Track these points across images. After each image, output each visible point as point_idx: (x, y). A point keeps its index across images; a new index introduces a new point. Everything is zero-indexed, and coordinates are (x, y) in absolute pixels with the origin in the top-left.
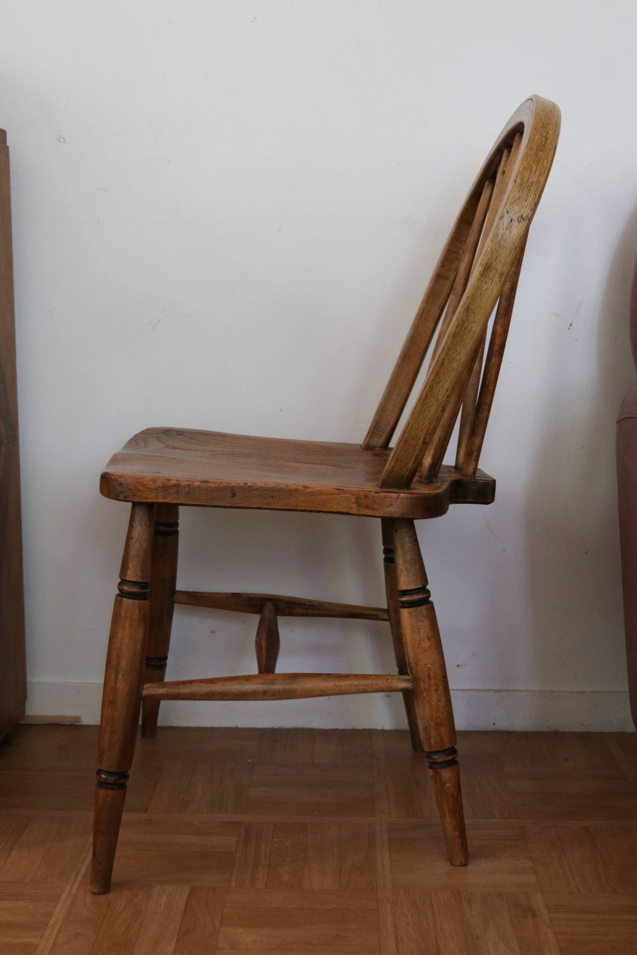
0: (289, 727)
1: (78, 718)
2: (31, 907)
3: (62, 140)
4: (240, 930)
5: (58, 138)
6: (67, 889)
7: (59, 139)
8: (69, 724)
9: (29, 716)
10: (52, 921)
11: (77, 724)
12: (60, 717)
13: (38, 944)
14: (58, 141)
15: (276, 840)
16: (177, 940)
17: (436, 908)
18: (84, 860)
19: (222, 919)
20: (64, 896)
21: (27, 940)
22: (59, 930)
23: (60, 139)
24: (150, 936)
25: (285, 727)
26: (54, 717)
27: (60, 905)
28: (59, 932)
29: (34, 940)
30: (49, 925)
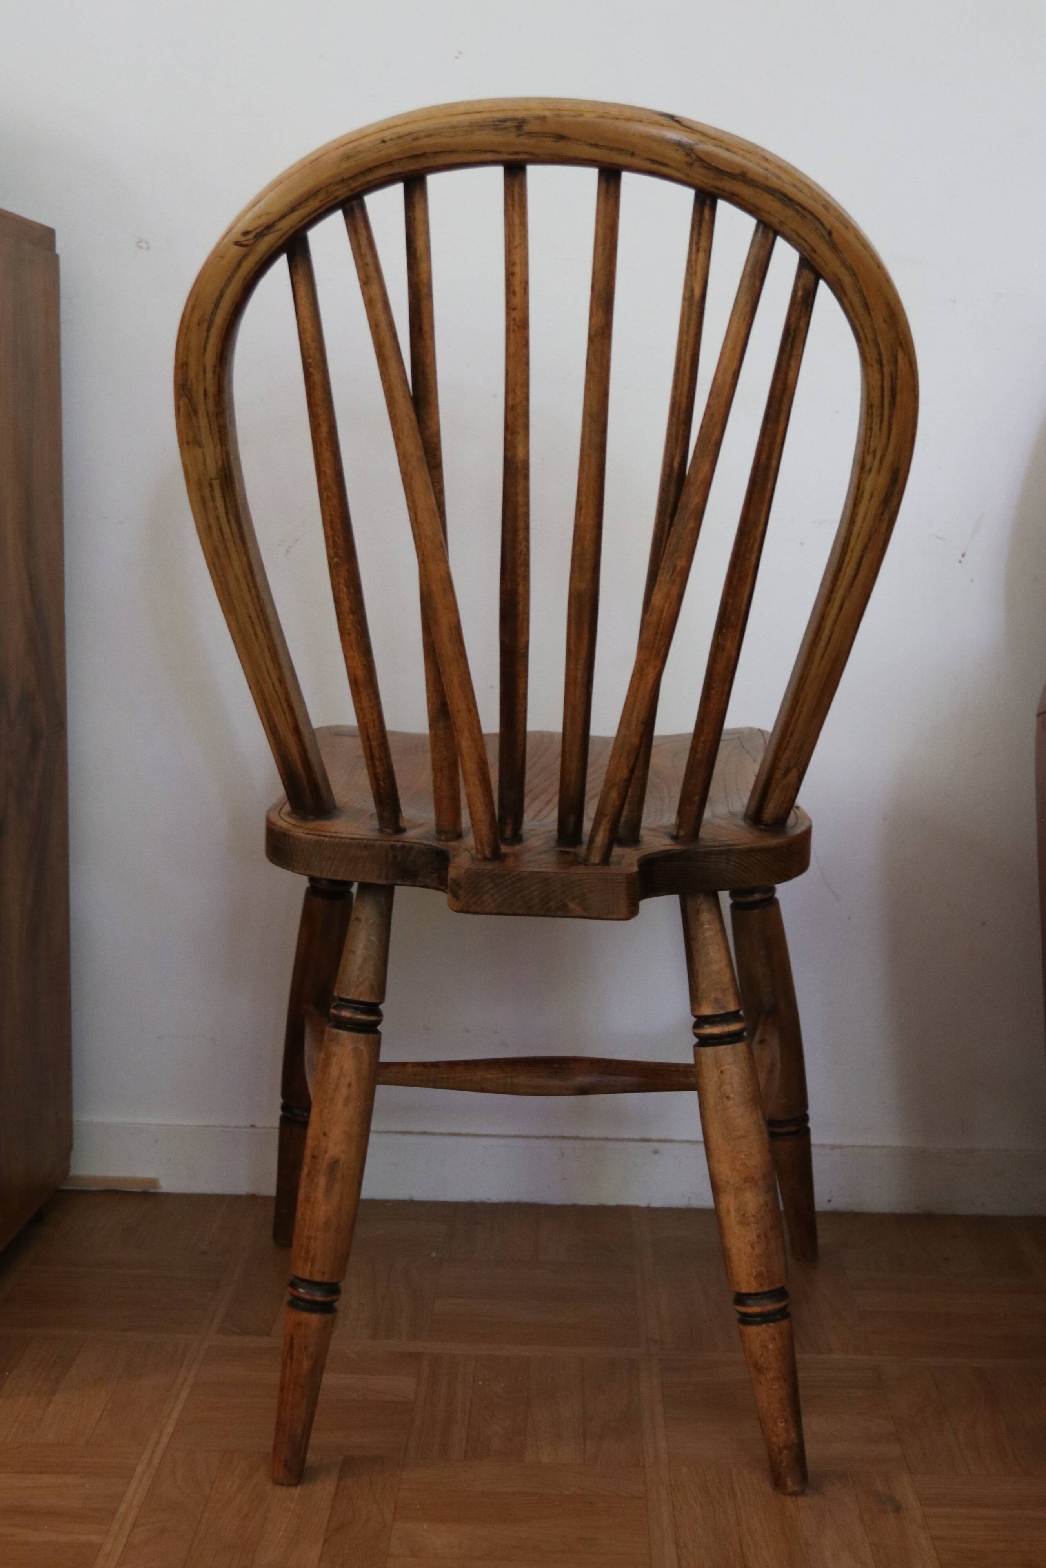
0: (497, 1201)
1: (154, 1182)
2: (88, 1485)
3: (144, 245)
4: (425, 1526)
5: (138, 242)
6: (146, 1457)
7: (140, 244)
8: (140, 1190)
9: (75, 1178)
10: (123, 1508)
11: (153, 1190)
12: (125, 1180)
13: (102, 1544)
14: (138, 246)
15: (480, 1383)
16: (325, 1541)
17: (739, 1495)
18: (171, 1411)
19: (395, 1509)
20: (140, 1469)
21: (82, 1538)
22: (135, 1523)
23: (142, 244)
24: (281, 1533)
25: (489, 1200)
26: (118, 1180)
27: (134, 1483)
28: (134, 1525)
29: (94, 1538)
30: (117, 1515)
